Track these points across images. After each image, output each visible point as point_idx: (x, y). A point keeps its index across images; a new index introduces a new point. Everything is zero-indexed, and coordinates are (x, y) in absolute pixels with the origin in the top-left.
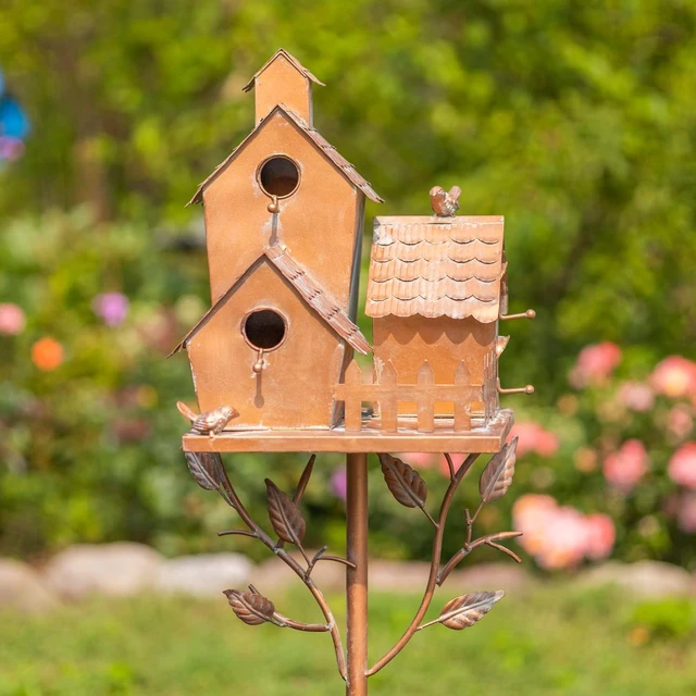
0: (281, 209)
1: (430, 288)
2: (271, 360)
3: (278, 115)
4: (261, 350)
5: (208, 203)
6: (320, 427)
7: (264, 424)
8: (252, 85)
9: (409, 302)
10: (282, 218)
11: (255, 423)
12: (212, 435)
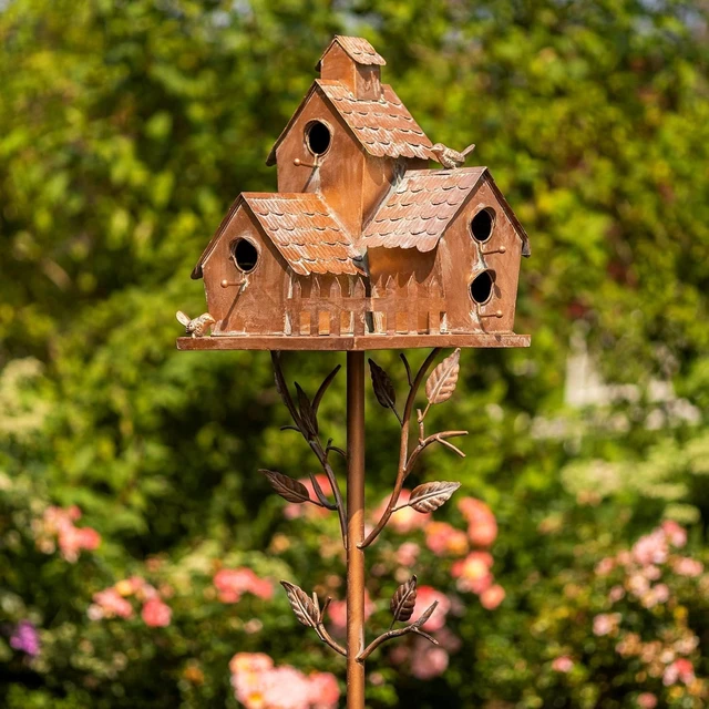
0: (320, 164)
2: (250, 279)
4: (244, 272)
5: (279, 161)
7: (246, 331)
8: (319, 67)
10: (320, 172)
11: (241, 330)
12: (194, 336)
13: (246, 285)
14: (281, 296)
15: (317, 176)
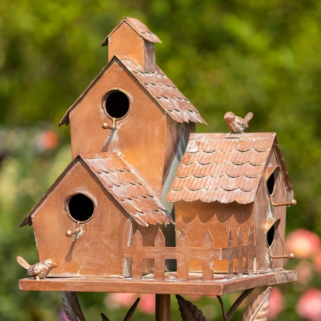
0: (118, 127)
1: (213, 182)
2: (85, 228)
3: (115, 63)
4: (79, 222)
5: (72, 123)
6: (116, 276)
7: (80, 273)
8: (106, 43)
9: (196, 192)
10: (118, 133)
11: (75, 272)
12: (38, 279)
13: (80, 233)
14: (120, 244)
15: (115, 137)
